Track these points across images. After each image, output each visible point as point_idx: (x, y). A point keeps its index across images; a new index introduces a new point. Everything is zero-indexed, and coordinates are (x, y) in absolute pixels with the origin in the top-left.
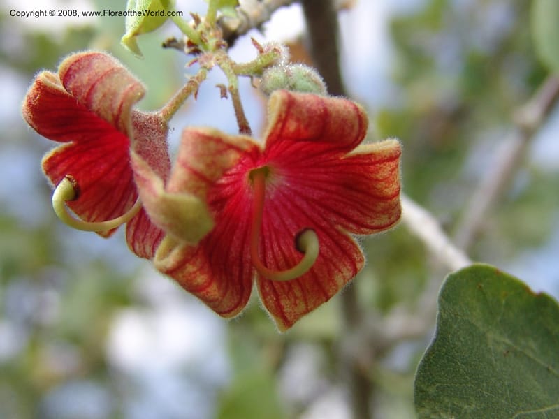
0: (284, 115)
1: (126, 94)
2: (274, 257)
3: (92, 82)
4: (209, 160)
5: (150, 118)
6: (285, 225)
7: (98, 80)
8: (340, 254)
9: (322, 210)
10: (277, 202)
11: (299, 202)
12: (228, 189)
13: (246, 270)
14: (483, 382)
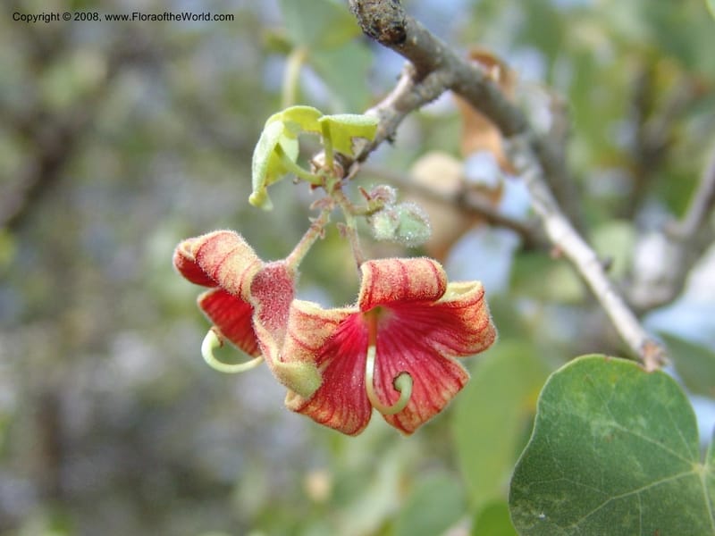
3: (217, 264)
5: (278, 270)
7: (222, 262)
8: (446, 374)
10: (391, 333)
11: (408, 332)
12: (340, 336)
14: (577, 474)
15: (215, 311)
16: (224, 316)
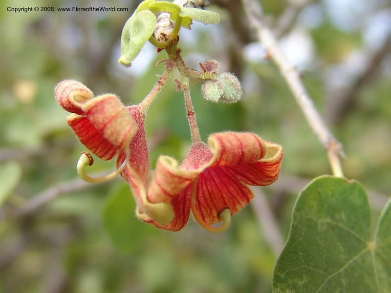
0: (218, 160)
1: (125, 135)
2: (203, 193)
3: (105, 123)
4: (173, 186)
6: (211, 175)
7: (108, 122)
8: (241, 194)
9: (233, 173)
13: (187, 205)
14: (311, 261)
15: (80, 128)
16: (85, 132)
